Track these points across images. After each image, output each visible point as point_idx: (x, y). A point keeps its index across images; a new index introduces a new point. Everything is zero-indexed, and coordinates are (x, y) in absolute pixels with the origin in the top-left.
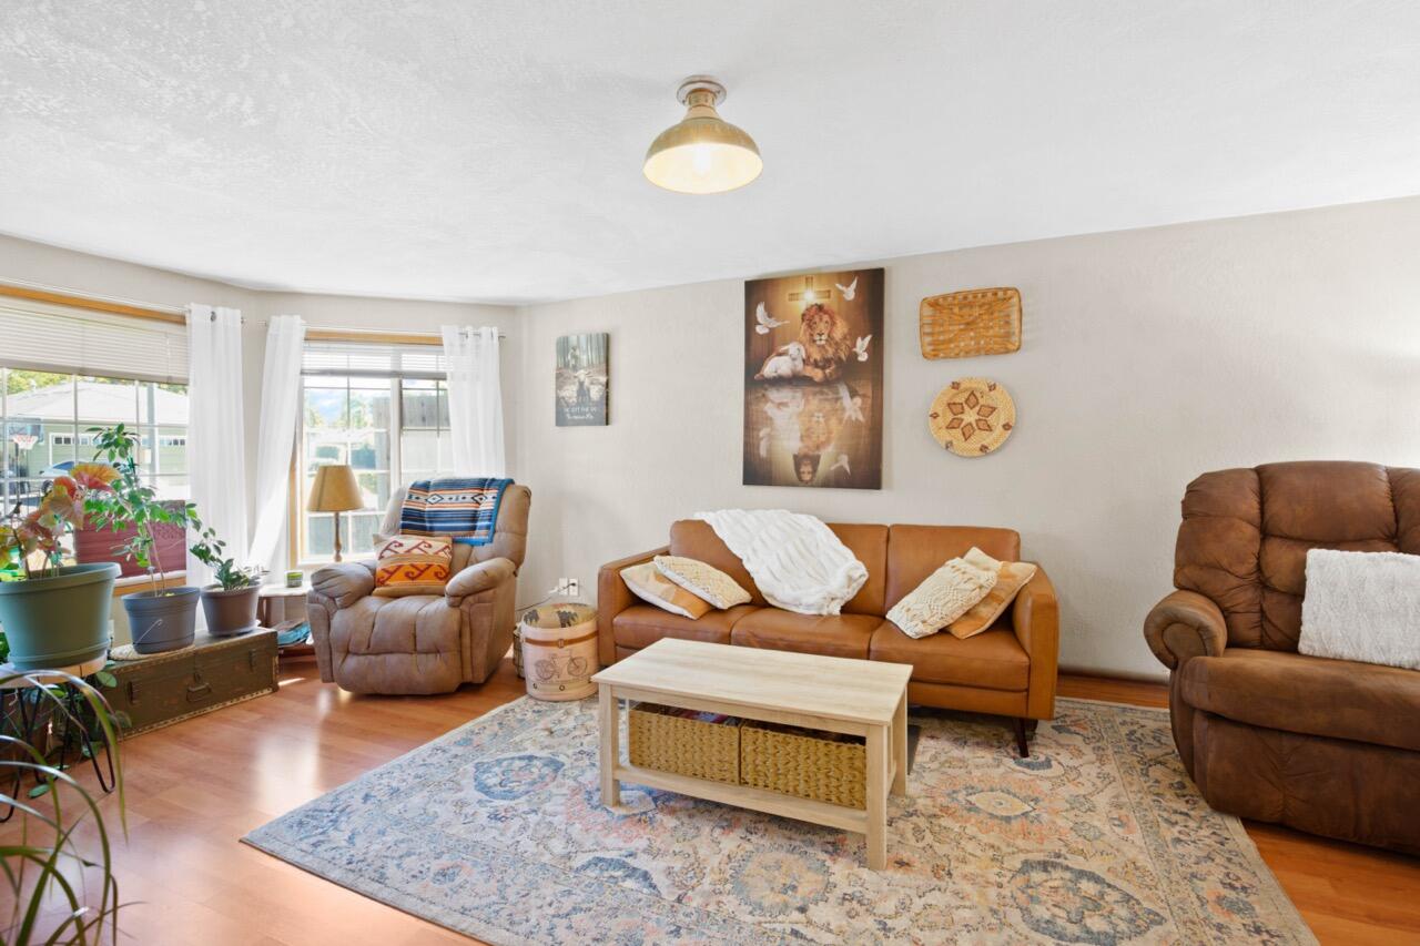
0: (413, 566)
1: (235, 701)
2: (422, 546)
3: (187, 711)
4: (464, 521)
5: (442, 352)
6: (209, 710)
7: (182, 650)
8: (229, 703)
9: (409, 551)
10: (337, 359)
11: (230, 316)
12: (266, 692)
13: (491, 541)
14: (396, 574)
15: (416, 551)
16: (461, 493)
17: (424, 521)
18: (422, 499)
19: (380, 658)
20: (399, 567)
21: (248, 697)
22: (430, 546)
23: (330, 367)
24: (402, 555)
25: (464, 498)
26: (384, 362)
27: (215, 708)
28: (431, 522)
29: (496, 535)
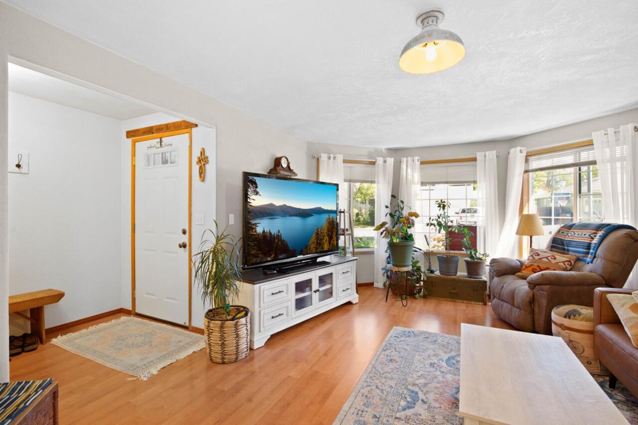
0: (538, 266)
1: (467, 302)
2: (549, 258)
3: (450, 298)
4: (583, 248)
5: (593, 149)
6: (457, 301)
7: (449, 277)
8: (465, 301)
9: (540, 259)
10: (546, 162)
11: (491, 155)
12: (481, 303)
13: (592, 262)
14: (529, 268)
15: (545, 260)
16: (585, 232)
17: (564, 245)
18: (566, 233)
19: (502, 303)
20: (532, 265)
21: (473, 302)
22: (555, 258)
23: (539, 167)
24: (536, 260)
25: (585, 235)
26: (569, 159)
27: (459, 301)
28: (567, 246)
29: (595, 259)
